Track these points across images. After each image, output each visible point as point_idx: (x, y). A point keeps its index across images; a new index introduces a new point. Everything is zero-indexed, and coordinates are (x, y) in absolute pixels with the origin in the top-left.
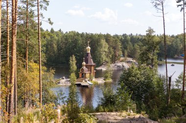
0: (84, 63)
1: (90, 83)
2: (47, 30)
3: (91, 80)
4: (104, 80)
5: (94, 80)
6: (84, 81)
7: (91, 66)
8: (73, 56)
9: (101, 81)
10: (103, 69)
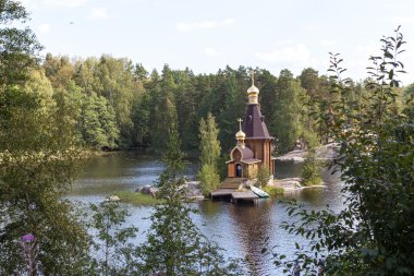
0: (241, 134)
1: (259, 191)
2: (155, 72)
3: (262, 182)
4: (303, 183)
5: (271, 182)
6: (241, 187)
7: (263, 141)
8: (210, 115)
9: (291, 186)
10: (296, 158)
